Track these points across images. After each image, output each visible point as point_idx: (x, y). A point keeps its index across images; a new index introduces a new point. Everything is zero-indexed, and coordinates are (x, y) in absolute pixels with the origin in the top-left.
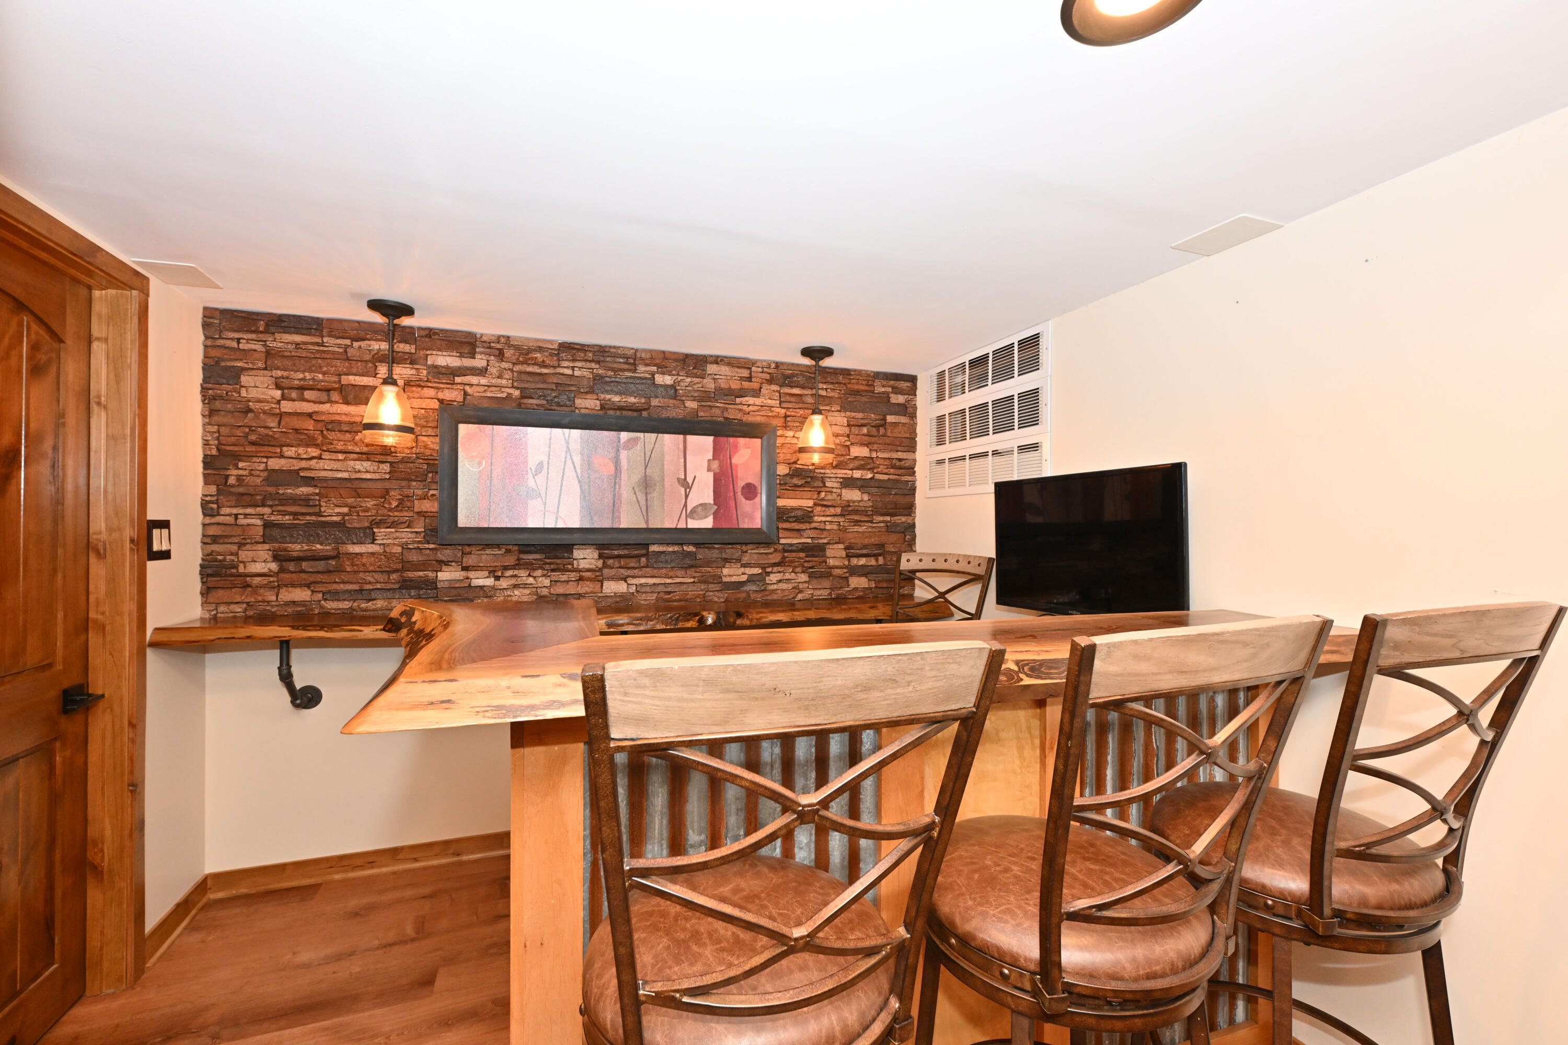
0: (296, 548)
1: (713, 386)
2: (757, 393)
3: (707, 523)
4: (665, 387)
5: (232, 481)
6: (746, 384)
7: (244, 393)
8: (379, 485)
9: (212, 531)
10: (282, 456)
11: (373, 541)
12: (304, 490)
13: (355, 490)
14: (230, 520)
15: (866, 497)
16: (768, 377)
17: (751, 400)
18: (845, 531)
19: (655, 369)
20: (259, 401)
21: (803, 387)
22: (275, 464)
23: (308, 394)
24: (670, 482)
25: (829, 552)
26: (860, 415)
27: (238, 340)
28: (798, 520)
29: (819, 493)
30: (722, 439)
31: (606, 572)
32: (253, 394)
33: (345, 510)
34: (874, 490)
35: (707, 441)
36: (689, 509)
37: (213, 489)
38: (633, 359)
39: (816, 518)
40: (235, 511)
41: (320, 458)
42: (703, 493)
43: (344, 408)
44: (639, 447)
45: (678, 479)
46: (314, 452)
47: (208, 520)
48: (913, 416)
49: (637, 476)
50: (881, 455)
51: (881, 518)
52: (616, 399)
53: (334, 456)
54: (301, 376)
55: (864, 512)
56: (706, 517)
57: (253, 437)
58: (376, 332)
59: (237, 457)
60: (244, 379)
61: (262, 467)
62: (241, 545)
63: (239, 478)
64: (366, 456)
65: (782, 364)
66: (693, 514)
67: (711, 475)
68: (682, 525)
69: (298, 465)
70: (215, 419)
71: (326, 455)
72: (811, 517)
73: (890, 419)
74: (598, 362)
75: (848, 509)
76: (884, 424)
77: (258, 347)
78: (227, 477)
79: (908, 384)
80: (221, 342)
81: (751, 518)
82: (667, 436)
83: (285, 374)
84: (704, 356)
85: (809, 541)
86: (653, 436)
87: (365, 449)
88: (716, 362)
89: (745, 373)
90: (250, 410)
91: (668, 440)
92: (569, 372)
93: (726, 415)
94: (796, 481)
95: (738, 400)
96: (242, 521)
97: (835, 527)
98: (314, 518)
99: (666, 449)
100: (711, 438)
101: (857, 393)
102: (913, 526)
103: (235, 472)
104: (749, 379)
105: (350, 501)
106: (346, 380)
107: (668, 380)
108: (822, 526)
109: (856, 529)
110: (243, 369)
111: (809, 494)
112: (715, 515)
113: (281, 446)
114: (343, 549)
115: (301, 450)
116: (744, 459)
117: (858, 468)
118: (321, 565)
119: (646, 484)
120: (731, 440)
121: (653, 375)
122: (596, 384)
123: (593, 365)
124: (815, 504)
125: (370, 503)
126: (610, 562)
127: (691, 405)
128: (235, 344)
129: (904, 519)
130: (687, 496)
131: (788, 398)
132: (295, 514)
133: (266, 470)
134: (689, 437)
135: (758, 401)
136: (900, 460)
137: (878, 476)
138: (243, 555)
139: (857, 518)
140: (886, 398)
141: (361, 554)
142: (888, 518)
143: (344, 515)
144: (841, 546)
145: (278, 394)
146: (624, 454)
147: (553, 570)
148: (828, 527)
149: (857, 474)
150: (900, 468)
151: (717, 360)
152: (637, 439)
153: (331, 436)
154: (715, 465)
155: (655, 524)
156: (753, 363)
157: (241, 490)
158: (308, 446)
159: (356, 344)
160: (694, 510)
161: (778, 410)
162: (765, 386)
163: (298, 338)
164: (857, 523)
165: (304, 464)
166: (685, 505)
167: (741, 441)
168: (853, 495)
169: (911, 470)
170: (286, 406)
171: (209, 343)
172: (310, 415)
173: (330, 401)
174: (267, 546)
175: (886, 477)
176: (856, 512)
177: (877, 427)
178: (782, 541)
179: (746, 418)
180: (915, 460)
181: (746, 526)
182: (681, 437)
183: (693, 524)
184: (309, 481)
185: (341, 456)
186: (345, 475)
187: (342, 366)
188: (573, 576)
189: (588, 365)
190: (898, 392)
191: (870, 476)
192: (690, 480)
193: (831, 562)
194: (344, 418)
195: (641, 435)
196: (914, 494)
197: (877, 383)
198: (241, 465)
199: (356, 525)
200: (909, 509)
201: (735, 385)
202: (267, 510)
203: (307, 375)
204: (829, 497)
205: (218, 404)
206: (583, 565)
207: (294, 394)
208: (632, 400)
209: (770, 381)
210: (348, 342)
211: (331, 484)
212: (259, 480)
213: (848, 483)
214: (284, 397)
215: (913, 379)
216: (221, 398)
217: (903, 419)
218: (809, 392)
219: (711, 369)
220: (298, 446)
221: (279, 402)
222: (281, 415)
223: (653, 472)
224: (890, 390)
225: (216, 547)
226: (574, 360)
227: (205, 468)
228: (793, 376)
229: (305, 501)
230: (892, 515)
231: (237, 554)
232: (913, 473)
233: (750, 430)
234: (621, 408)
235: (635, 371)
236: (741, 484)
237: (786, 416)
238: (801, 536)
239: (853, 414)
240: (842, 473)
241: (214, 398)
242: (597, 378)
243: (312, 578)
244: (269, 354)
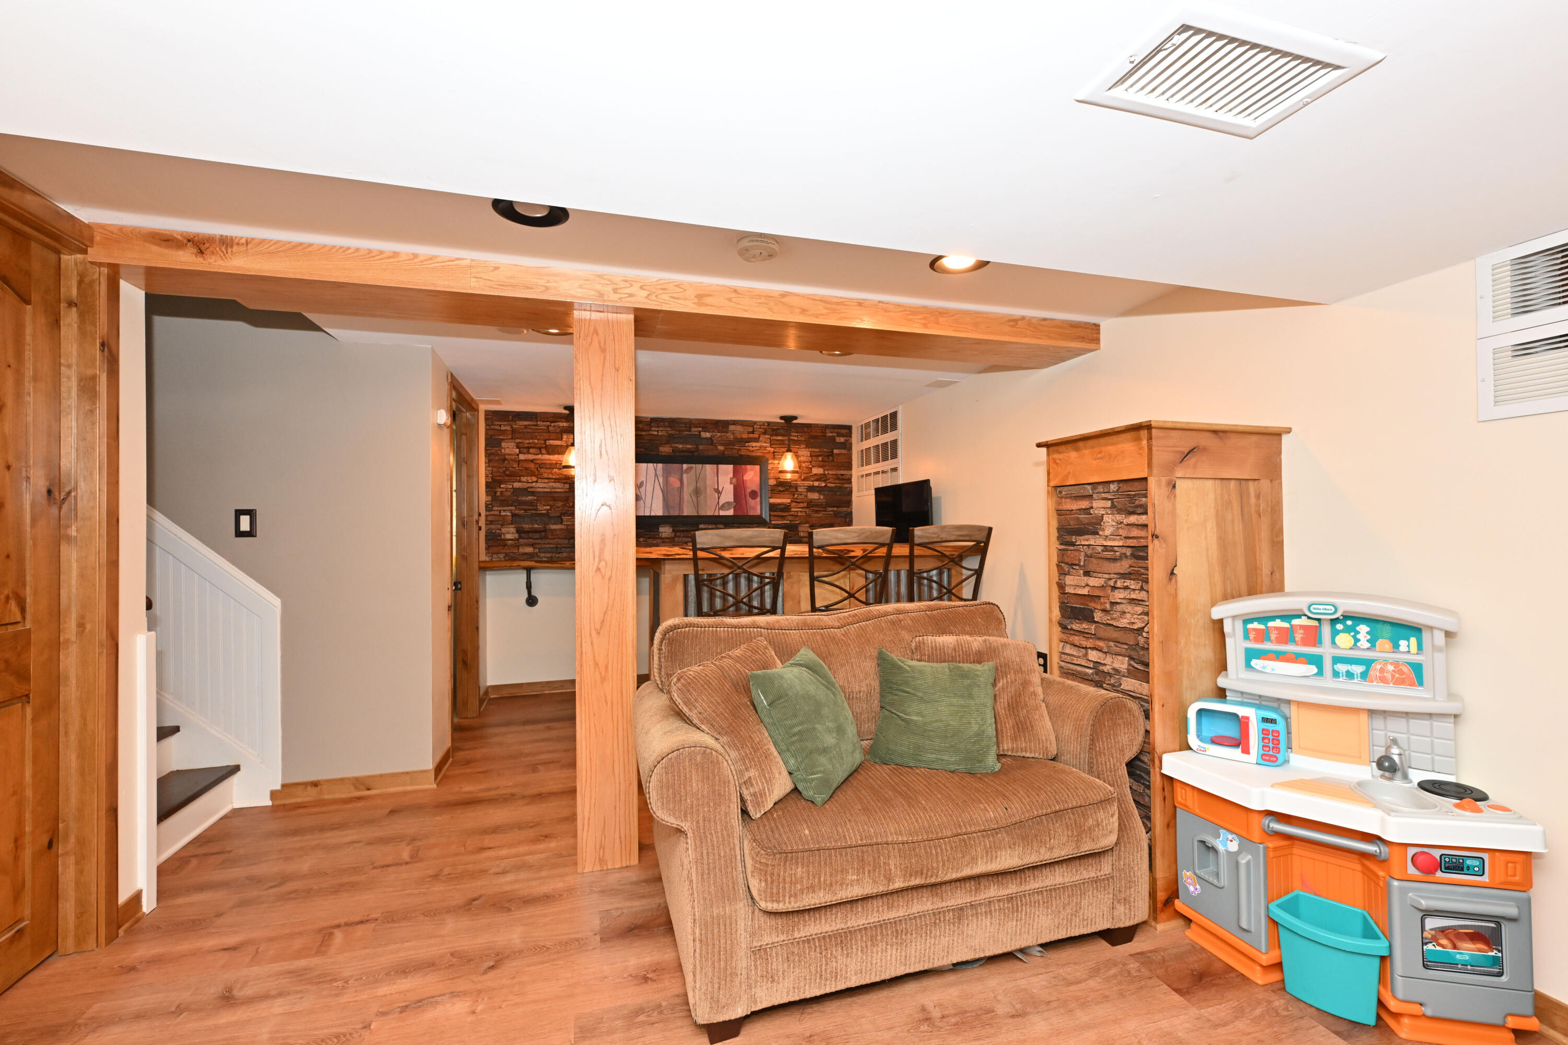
0: (527, 526)
1: (732, 437)
2: (757, 440)
3: (731, 512)
4: (706, 438)
5: (498, 494)
6: (751, 436)
7: (503, 451)
8: (564, 495)
9: (490, 518)
10: (520, 481)
11: (561, 523)
12: (530, 498)
13: (553, 497)
14: (497, 513)
15: (822, 497)
16: (763, 430)
17: (754, 444)
18: (810, 516)
19: (701, 429)
20: (510, 455)
21: (783, 435)
22: (517, 485)
23: (531, 451)
24: (709, 491)
25: (800, 529)
26: (817, 450)
27: (500, 426)
28: (782, 510)
29: (794, 495)
30: (739, 466)
31: (676, 539)
32: (507, 451)
33: (548, 507)
34: (826, 493)
35: (730, 467)
36: (720, 504)
37: (490, 498)
38: (689, 424)
39: (792, 509)
40: (499, 509)
41: (537, 482)
42: (728, 495)
43: (547, 457)
44: (693, 471)
45: (714, 489)
46: (534, 479)
47: (488, 513)
48: (850, 449)
49: (692, 488)
50: (830, 472)
51: (831, 509)
52: (681, 446)
53: (543, 481)
54: (528, 441)
55: (820, 505)
56: (730, 509)
57: (507, 473)
58: (562, 418)
59: (500, 482)
60: (503, 444)
61: (511, 486)
62: (502, 525)
63: (501, 492)
64: (557, 480)
65: (771, 423)
66: (723, 507)
67: (732, 486)
68: (716, 514)
69: (526, 485)
70: (492, 464)
71: (540, 480)
72: (790, 509)
73: (836, 451)
74: (670, 427)
75: (811, 504)
76: (832, 454)
77: (508, 428)
78: (496, 492)
79: (846, 431)
80: (493, 427)
81: (754, 509)
82: (708, 466)
83: (521, 441)
84: (727, 421)
85: (788, 522)
86: (701, 465)
87: (557, 477)
88: (734, 424)
89: (751, 429)
90: (506, 459)
91: (709, 468)
92: (656, 433)
93: (740, 452)
94: (780, 488)
95: (747, 444)
96: (503, 513)
97: (804, 514)
98: (534, 512)
99: (707, 472)
100: (732, 466)
101: (816, 437)
102: (851, 513)
103: (499, 490)
104: (753, 432)
105: (551, 503)
106: (548, 442)
107: (708, 435)
108: (796, 514)
109: (816, 515)
110: (503, 440)
111: (788, 496)
112: (735, 508)
113: (520, 477)
114: (548, 527)
115: (529, 478)
116: (751, 477)
117: (817, 480)
118: (537, 535)
119: (697, 492)
120: (743, 466)
121: (700, 432)
122: (670, 439)
123: (668, 429)
124: (792, 501)
125: (560, 504)
126: (678, 534)
127: (721, 448)
128: (499, 428)
129: (845, 509)
130: (719, 498)
131: (775, 442)
132: (526, 510)
133: (513, 488)
134: (721, 466)
135: (758, 444)
136: (842, 475)
137: (829, 485)
138: (503, 530)
139: (816, 509)
140: (833, 438)
141: (556, 530)
142: (835, 509)
143: (548, 510)
144: (807, 525)
145: (517, 451)
146: (685, 476)
147: (649, 538)
148: (799, 514)
149: (816, 484)
150: (843, 479)
151: (735, 423)
152: (692, 467)
153: (542, 470)
154: (734, 480)
155: (702, 513)
156: (755, 423)
157: (503, 498)
158: (531, 476)
159: (553, 424)
160: (723, 505)
161: (770, 449)
162: (762, 436)
163: (526, 423)
164: (817, 512)
165: (529, 485)
166: (718, 503)
167: (749, 467)
168: (814, 496)
169: (849, 481)
170: (522, 457)
171: (488, 427)
172: (532, 461)
173: (541, 453)
174: (513, 526)
175: (833, 485)
176: (816, 506)
177: (828, 456)
178: (773, 522)
179: (751, 454)
180: (851, 475)
181: (752, 514)
182: (715, 466)
183: (722, 513)
184: (533, 493)
185: (546, 481)
186: (549, 490)
187: (546, 435)
188: (659, 541)
189: (666, 429)
190: (840, 435)
191: (823, 485)
192: (720, 489)
193: (802, 534)
194: (548, 462)
195: (694, 465)
196: (851, 495)
197: (828, 431)
198: (502, 486)
199: (553, 515)
200: (849, 503)
201: (745, 436)
202: (513, 508)
203: (531, 441)
204: (800, 497)
205: (492, 457)
206: (664, 535)
207: (525, 451)
208: (689, 446)
209: (765, 433)
210: (549, 423)
211: (542, 495)
212: (509, 493)
213: (811, 489)
214: (520, 452)
215: (849, 428)
216: (493, 454)
217: (844, 451)
218: (787, 438)
219: (732, 428)
220: (527, 476)
221: (518, 455)
222: (519, 461)
223: (700, 485)
224: (835, 434)
225: (492, 527)
226: (658, 427)
227: (486, 488)
228: (777, 429)
229: (531, 503)
230: (838, 507)
231: (500, 530)
232: (851, 483)
233: (753, 461)
234: (683, 451)
235: (690, 431)
236: (749, 490)
237: (774, 452)
238: (784, 520)
239: (813, 450)
240: (807, 483)
241: (490, 454)
242: (670, 436)
243: (535, 541)
244: (514, 431)
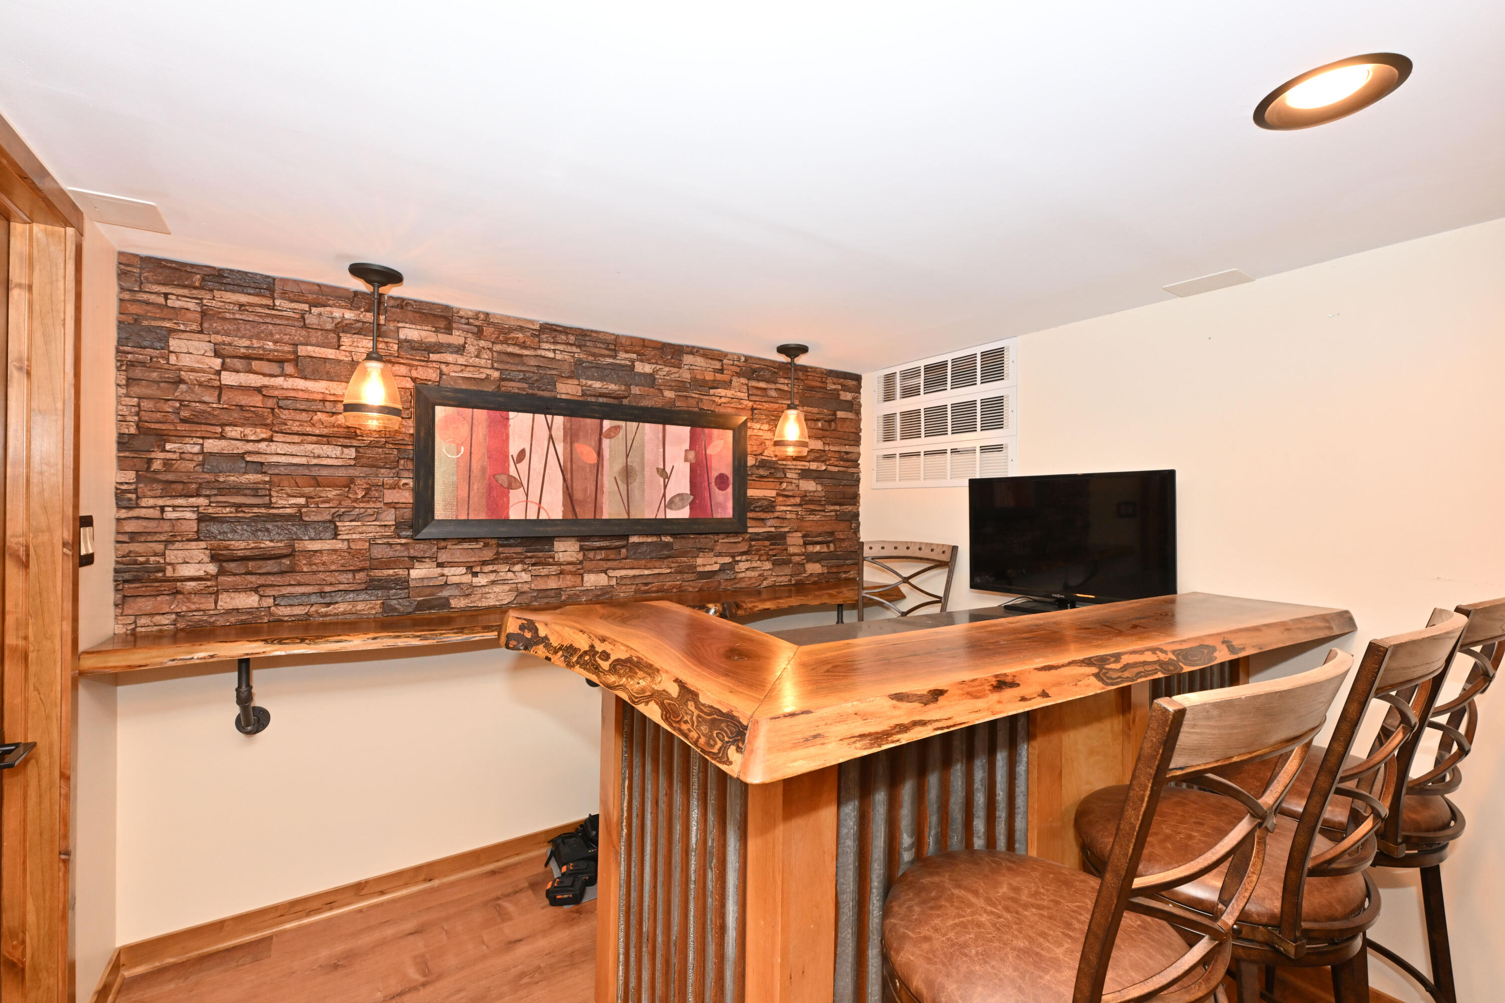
0: (240, 545)
1: (689, 376)
2: (728, 385)
3: (684, 513)
4: (645, 375)
5: (157, 465)
6: (719, 376)
7: (173, 359)
8: (341, 473)
9: (130, 527)
10: (222, 437)
11: (335, 536)
12: (253, 477)
13: (315, 478)
14: (156, 513)
15: (820, 488)
16: (738, 369)
17: (721, 392)
18: (802, 519)
19: (634, 356)
20: (193, 370)
21: (768, 381)
22: (212, 445)
23: (255, 365)
24: (650, 473)
25: (789, 540)
26: (815, 410)
27: (166, 296)
28: (764, 510)
29: (781, 483)
30: (698, 430)
31: (587, 564)
32: (186, 361)
33: (302, 501)
34: (827, 481)
35: (684, 432)
36: (668, 499)
37: (131, 476)
38: (614, 344)
39: (778, 508)
40: (161, 502)
41: (270, 440)
42: (680, 484)
43: (300, 383)
44: (621, 434)
45: (658, 469)
46: (263, 433)
47: (123, 514)
48: (858, 413)
49: (619, 465)
50: (833, 448)
51: (832, 508)
52: (597, 385)
53: (289, 438)
54: (247, 343)
55: (818, 502)
56: (683, 507)
57: (185, 414)
58: (339, 298)
59: (162, 438)
60: (174, 344)
61: (197, 449)
62: (167, 542)
63: (167, 463)
64: (326, 439)
65: (751, 357)
66: (671, 504)
67: (688, 464)
68: (661, 516)
69: (242, 447)
70: (136, 390)
71: (278, 437)
72: (774, 507)
73: (840, 414)
74: (579, 346)
75: (806, 500)
76: (835, 419)
77: (192, 305)
78: (150, 461)
79: (855, 383)
80: (142, 296)
81: (724, 508)
82: (647, 426)
83: (227, 339)
84: (681, 346)
85: (773, 529)
86: (635, 424)
87: (325, 431)
88: (692, 353)
89: (718, 365)
90: (182, 381)
91: (650, 430)
92: (551, 355)
93: (701, 405)
94: (762, 472)
95: (712, 391)
96: (170, 514)
97: (794, 516)
98: (263, 511)
99: (646, 438)
100: (689, 428)
101: (812, 389)
102: (857, 515)
103: (162, 455)
104: (721, 371)
105: (307, 490)
106: (303, 351)
107: (648, 368)
108: (783, 515)
109: (812, 517)
110: (171, 331)
111: (772, 485)
112: (692, 505)
113: (223, 425)
114: (298, 546)
115: (248, 431)
116: (718, 450)
117: (813, 461)
118: (271, 566)
119: (627, 473)
120: (707, 431)
121: (633, 361)
122: (578, 370)
123: (574, 349)
124: (778, 495)
125: (332, 493)
126: (591, 555)
127: (669, 394)
128: (161, 300)
129: (850, 508)
130: (665, 487)
131: (755, 392)
132: (238, 506)
133: (202, 452)
134: (669, 428)
135: (729, 393)
136: (847, 453)
137: (831, 468)
138: (171, 556)
139: (812, 507)
140: (835, 395)
141: (320, 551)
142: (837, 508)
143: (300, 507)
144: (799, 534)
145: (217, 363)
146: (606, 442)
147: (533, 565)
148: (788, 516)
149: (814, 466)
150: (847, 460)
151: (693, 351)
152: (619, 427)
153: (285, 415)
154: (692, 455)
155: (636, 515)
156: (726, 355)
157: (170, 477)
158: (255, 425)
159: (315, 310)
160: (672, 501)
161: (746, 402)
162: (735, 379)
163: (243, 299)
164: (812, 512)
165: (250, 447)
166: (664, 495)
167: (716, 432)
168: (810, 486)
169: (855, 463)
170: (228, 378)
171: (126, 296)
172: (258, 390)
173: (283, 375)
174: (203, 545)
175: (836, 469)
176: (812, 502)
177: (829, 421)
178: (750, 530)
179: (718, 410)
180: (859, 454)
181: (719, 516)
182: (660, 426)
183: (671, 514)
184: (260, 467)
185: (296, 439)
186: (303, 461)
187: (299, 335)
188: (554, 569)
189: (569, 349)
190: (845, 388)
191: (824, 468)
192: (668, 470)
193: (792, 550)
194: (300, 395)
195: (622, 423)
196: (858, 485)
197: (829, 380)
198: (168, 446)
199: (314, 518)
200: (854, 499)
201: (709, 376)
202: (202, 501)
203: (256, 343)
204: (790, 488)
205: (138, 372)
206: (561, 557)
207: (238, 364)
208: (612, 387)
209: (738, 375)
210: (306, 307)
211: (282, 470)
212: (191, 465)
213: (805, 474)
214: (224, 367)
215: (858, 378)
216: (143, 364)
217: (850, 415)
218: (772, 386)
219: (688, 359)
220: (242, 425)
221: (218, 373)
222: (221, 388)
223: (633, 461)
224: (839, 387)
225: (134, 547)
226: (555, 343)
227: (119, 450)
228: (760, 369)
229: (255, 491)
230: (840, 504)
231: (163, 555)
232: (857, 466)
233: (718, 421)
234: (602, 395)
235: (615, 357)
236: (714, 474)
237: (753, 409)
238: (765, 526)
239: (810, 409)
240: (801, 465)
241: (132, 364)
242: (579, 362)
243: (262, 580)
244: (204, 314)
